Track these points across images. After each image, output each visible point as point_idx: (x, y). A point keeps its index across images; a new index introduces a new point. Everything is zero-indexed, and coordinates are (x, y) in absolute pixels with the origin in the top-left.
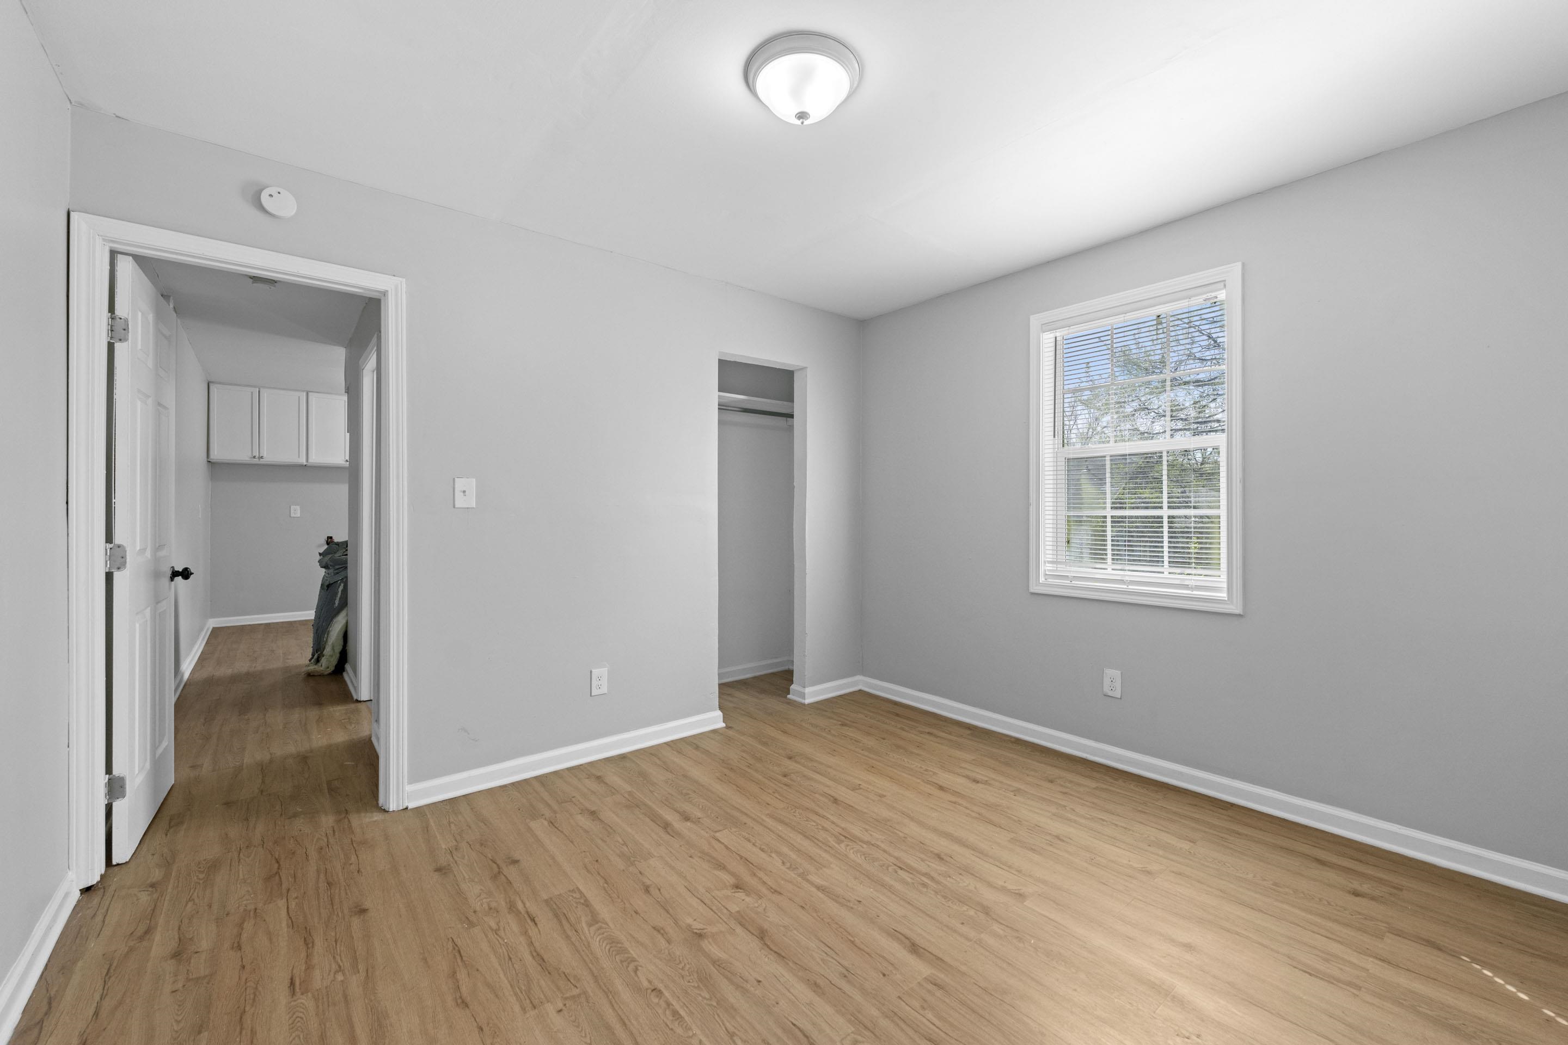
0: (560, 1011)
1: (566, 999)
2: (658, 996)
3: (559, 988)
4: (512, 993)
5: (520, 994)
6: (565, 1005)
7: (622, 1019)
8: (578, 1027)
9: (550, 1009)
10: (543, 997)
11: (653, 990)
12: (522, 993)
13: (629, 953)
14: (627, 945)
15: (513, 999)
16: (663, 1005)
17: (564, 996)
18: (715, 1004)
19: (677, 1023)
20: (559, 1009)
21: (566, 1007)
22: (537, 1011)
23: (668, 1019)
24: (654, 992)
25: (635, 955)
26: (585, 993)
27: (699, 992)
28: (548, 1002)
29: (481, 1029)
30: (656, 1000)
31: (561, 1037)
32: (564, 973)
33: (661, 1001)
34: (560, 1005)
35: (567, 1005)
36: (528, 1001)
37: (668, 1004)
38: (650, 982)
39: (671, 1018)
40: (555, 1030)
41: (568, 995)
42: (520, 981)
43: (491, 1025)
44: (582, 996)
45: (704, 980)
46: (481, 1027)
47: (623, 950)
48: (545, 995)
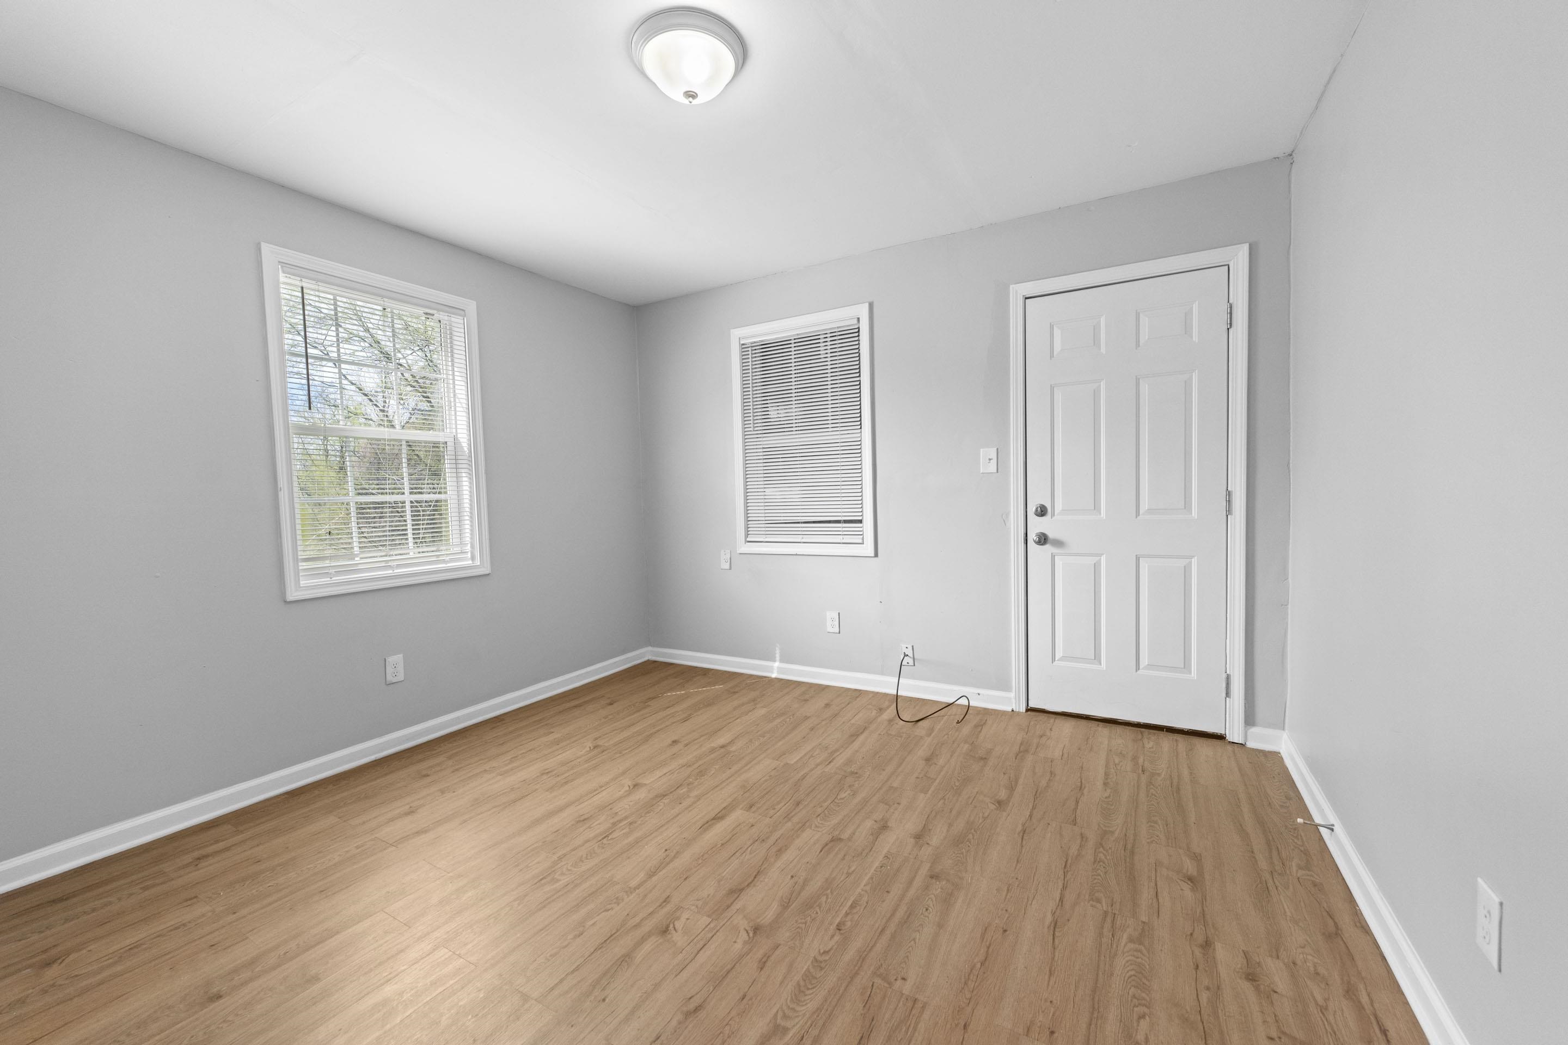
0: (904, 979)
1: (890, 984)
2: (844, 924)
3: (884, 998)
4: (916, 1034)
5: (912, 1026)
6: (896, 980)
7: (880, 934)
8: (907, 957)
9: (907, 988)
10: (901, 1003)
11: (840, 930)
12: (909, 1025)
13: (808, 970)
14: (798, 977)
15: (922, 1026)
16: (849, 917)
17: (888, 986)
18: (829, 891)
19: (859, 903)
20: (903, 981)
21: (897, 977)
22: (917, 996)
23: (860, 909)
24: (840, 928)
25: (809, 963)
26: (874, 973)
27: (824, 903)
28: (903, 994)
29: (965, 1027)
30: (849, 924)
31: (923, 961)
32: (864, 1006)
33: (847, 920)
34: (899, 982)
35: (895, 977)
36: (913, 1012)
37: (847, 914)
38: (833, 936)
39: (858, 908)
40: (921, 969)
41: (886, 985)
42: (899, 1039)
43: (956, 1022)
44: (879, 973)
45: (810, 904)
46: (964, 1029)
47: (808, 976)
48: (899, 1002)
